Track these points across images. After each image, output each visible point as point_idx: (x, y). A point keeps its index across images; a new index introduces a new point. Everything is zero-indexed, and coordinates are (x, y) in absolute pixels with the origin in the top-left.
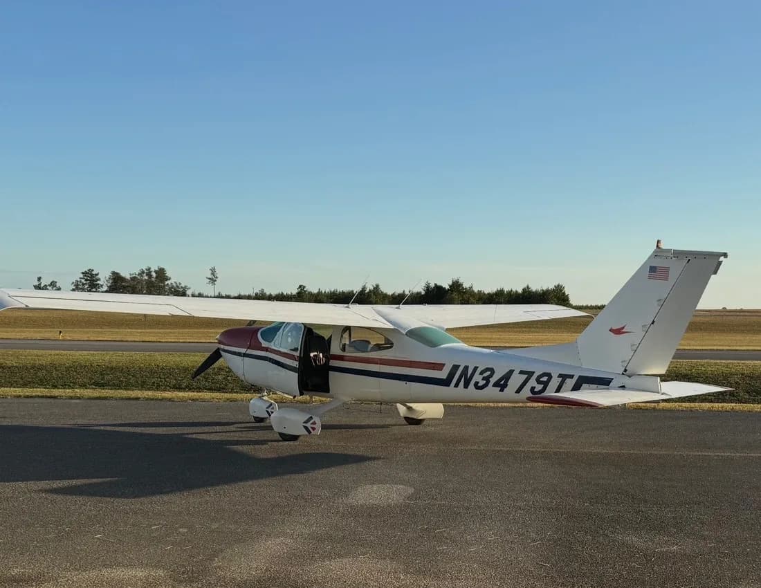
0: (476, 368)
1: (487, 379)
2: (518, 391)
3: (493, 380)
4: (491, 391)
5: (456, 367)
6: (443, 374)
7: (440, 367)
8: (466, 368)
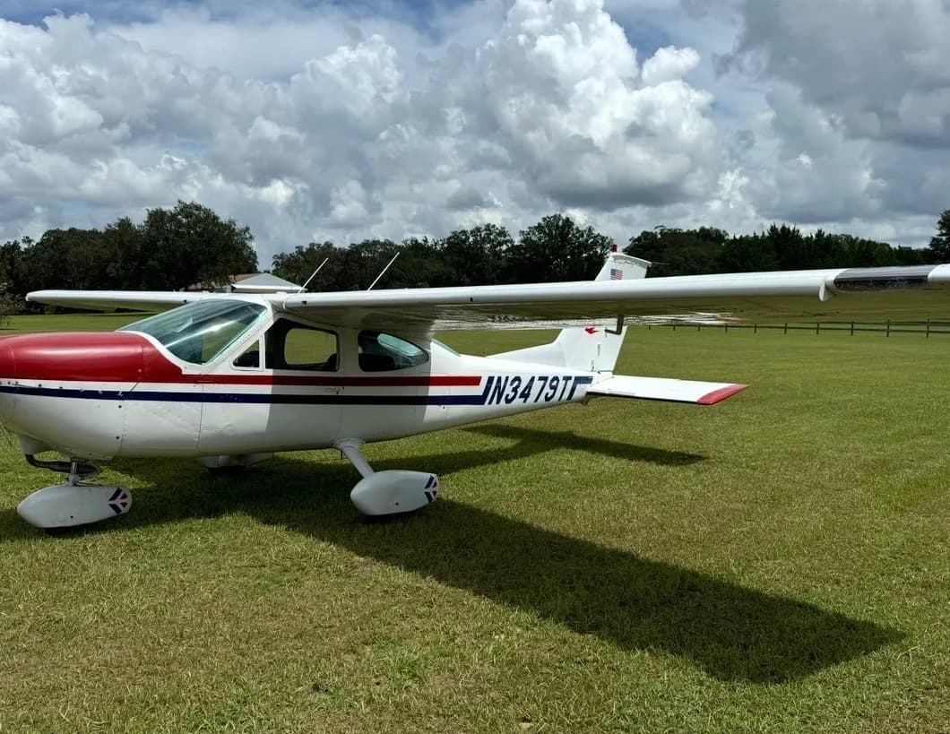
0: (507, 378)
1: (515, 390)
2: (536, 401)
3: (520, 390)
4: (518, 401)
5: (491, 380)
6: (477, 391)
7: (475, 381)
8: (499, 379)
